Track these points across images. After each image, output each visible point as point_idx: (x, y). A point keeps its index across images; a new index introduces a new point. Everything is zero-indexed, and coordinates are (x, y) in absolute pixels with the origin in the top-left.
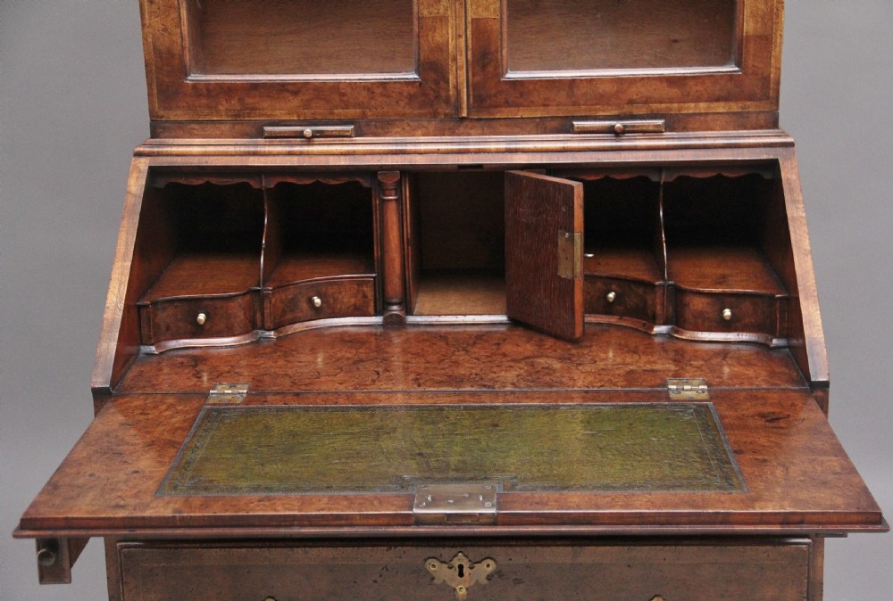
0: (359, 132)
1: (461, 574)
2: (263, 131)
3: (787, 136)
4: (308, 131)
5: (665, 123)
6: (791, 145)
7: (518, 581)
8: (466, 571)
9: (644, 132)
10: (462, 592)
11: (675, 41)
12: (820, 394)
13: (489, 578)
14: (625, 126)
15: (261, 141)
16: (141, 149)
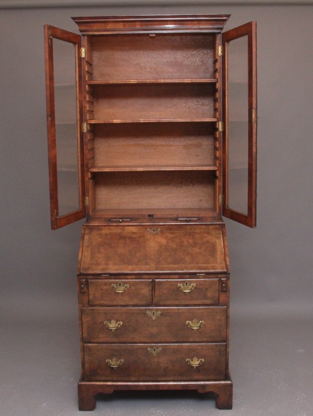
0: (131, 220)
1: (154, 314)
2: (111, 220)
3: (224, 222)
4: (120, 220)
5: (198, 219)
6: (224, 224)
7: (166, 316)
8: (155, 313)
9: (194, 221)
10: (154, 318)
11: (201, 200)
12: (228, 275)
13: (160, 315)
14: (189, 220)
15: (110, 222)
16: (84, 224)
